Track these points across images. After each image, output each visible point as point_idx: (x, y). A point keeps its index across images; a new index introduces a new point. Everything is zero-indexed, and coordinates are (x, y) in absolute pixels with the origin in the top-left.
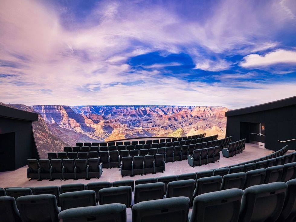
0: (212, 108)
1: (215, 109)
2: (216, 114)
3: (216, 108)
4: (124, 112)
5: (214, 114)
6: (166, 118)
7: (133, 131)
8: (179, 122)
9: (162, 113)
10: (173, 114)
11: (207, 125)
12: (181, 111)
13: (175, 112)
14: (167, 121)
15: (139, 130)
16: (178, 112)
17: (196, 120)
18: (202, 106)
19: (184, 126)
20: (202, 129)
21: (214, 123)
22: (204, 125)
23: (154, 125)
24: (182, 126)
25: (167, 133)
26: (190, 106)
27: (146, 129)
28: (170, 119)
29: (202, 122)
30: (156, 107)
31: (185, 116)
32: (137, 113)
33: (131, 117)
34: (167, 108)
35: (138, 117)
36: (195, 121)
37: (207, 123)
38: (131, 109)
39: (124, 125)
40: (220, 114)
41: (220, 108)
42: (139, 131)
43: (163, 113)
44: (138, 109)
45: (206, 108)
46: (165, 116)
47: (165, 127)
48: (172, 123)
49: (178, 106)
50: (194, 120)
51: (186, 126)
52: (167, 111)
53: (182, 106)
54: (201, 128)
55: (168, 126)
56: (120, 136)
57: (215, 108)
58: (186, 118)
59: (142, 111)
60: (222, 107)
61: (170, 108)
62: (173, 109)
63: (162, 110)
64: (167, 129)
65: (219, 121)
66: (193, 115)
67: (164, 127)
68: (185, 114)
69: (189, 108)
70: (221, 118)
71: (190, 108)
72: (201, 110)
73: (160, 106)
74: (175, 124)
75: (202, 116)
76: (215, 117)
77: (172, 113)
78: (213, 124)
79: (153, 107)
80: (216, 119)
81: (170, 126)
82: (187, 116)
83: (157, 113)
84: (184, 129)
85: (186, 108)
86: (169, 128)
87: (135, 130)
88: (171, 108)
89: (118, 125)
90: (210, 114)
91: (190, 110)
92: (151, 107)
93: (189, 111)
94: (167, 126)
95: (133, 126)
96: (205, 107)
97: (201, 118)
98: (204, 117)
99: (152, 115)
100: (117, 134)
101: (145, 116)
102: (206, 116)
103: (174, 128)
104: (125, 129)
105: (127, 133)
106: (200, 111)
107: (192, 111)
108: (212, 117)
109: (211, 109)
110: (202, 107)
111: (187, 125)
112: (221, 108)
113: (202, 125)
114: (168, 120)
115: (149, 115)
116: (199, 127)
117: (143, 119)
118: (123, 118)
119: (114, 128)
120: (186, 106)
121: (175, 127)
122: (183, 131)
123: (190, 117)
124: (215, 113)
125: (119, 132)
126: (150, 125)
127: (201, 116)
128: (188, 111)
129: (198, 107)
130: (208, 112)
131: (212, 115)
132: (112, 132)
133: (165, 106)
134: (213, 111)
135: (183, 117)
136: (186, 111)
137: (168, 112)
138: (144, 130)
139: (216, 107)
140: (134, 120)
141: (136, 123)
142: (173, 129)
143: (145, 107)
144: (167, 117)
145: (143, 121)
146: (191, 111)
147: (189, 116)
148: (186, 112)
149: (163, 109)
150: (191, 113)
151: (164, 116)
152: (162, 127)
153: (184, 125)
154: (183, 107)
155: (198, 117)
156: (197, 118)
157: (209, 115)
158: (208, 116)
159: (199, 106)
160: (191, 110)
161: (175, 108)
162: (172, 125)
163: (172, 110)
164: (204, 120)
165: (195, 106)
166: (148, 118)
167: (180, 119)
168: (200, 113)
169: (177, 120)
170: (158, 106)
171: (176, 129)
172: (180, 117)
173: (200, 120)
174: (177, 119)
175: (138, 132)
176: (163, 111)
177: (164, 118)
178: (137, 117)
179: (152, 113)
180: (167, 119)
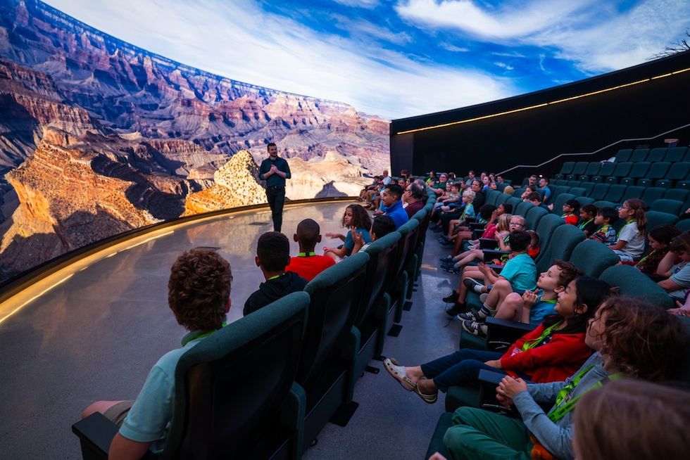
0: (321, 104)
1: (327, 107)
2: (331, 120)
3: (331, 105)
4: (66, 49)
5: (325, 121)
6: (203, 113)
7: (114, 146)
8: (237, 132)
9: (189, 94)
10: (219, 104)
11: (310, 148)
12: (240, 97)
13: (225, 97)
14: (206, 124)
15: (132, 141)
16: (231, 99)
17: (279, 131)
18: (294, 94)
19: (253, 146)
20: (301, 156)
21: (328, 142)
22: (302, 147)
23: (174, 132)
24: (247, 143)
25: (213, 163)
26: (263, 89)
27: (152, 141)
28: (212, 118)
29: (297, 137)
30: (172, 65)
31: (251, 115)
32: (116, 70)
33: (97, 81)
34: (203, 79)
35: (120, 85)
36: (278, 133)
37: (311, 142)
38: (94, 44)
39: (76, 110)
40: (341, 122)
41: (340, 106)
42: (135, 147)
43: (193, 93)
44: (119, 54)
45: (305, 102)
46: (199, 105)
47: (203, 140)
48: (220, 132)
49: (232, 81)
50: (275, 130)
51: (258, 144)
52: (204, 88)
53: (241, 84)
54: (295, 153)
55: (211, 140)
56: (73, 160)
57: (327, 104)
58: (253, 120)
59: (132, 66)
60: (345, 104)
61: (210, 80)
62: (219, 87)
63: (188, 81)
64: (209, 148)
65: (341, 138)
66: (273, 117)
67: (202, 143)
68: (250, 110)
69: (260, 92)
70: (344, 131)
71: (262, 93)
72: (290, 103)
73: (184, 66)
74: (229, 137)
75: (295, 123)
76: (329, 128)
77: (216, 100)
78: (327, 146)
79: (164, 63)
80: (333, 134)
81: (215, 140)
82: (257, 118)
83: (177, 87)
84: (254, 154)
85: (253, 90)
86: (216, 147)
87: (120, 142)
88: (215, 82)
89: (54, 107)
90: (316, 118)
91: (262, 98)
92: (159, 62)
93: (259, 102)
94: (208, 139)
95: (111, 124)
96: (301, 98)
97: (292, 126)
98: (301, 126)
99: (163, 92)
100: (59, 150)
101: (143, 92)
102: (304, 123)
103: (228, 148)
104: (84, 132)
105: (97, 149)
106: (287, 105)
107: (267, 103)
108: (322, 127)
109: (317, 106)
110: (292, 97)
111: (260, 142)
112: (344, 106)
113: (299, 146)
114: (207, 119)
115: (154, 89)
116: (291, 151)
117: (139, 102)
118: (66, 76)
119: (41, 119)
120: (251, 86)
121: (228, 144)
122: (253, 160)
123: (265, 121)
124: (328, 118)
125: (64, 144)
126: (162, 127)
127: (292, 121)
128: (257, 101)
129: (284, 95)
130: (310, 113)
131: (321, 122)
132: (36, 140)
133: (197, 70)
134: (322, 113)
135: (245, 118)
136: (252, 98)
137: (207, 94)
138: (148, 145)
139: (330, 102)
140: (111, 99)
141: (120, 110)
142: (226, 152)
143: (140, 55)
144: (205, 110)
145: (139, 109)
146: (264, 102)
147: (261, 116)
148: (253, 105)
149: (192, 78)
150: (266, 108)
151: (196, 104)
152: (196, 141)
153: (251, 142)
154: (245, 87)
155: (285, 124)
156: (282, 126)
157: (312, 119)
158: (311, 123)
159: (286, 93)
160: (265, 99)
161: (225, 84)
162: (220, 137)
163: (217, 88)
164: (301, 132)
165: (274, 91)
166: (153, 100)
167: (240, 124)
168: (289, 112)
169: (231, 125)
170: (177, 64)
171: (234, 153)
172: (238, 115)
173: (291, 132)
174: (230, 120)
175: (132, 149)
176: (192, 86)
177: (196, 112)
178: (118, 89)
179: (162, 83)
180: (204, 116)
